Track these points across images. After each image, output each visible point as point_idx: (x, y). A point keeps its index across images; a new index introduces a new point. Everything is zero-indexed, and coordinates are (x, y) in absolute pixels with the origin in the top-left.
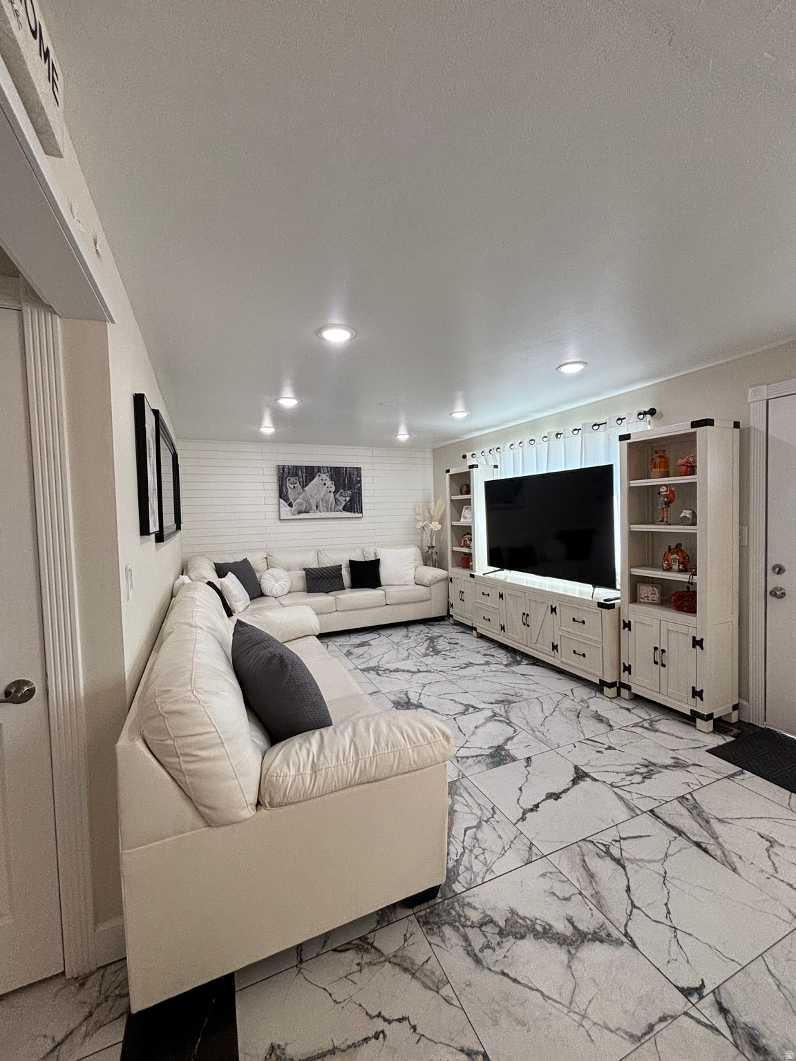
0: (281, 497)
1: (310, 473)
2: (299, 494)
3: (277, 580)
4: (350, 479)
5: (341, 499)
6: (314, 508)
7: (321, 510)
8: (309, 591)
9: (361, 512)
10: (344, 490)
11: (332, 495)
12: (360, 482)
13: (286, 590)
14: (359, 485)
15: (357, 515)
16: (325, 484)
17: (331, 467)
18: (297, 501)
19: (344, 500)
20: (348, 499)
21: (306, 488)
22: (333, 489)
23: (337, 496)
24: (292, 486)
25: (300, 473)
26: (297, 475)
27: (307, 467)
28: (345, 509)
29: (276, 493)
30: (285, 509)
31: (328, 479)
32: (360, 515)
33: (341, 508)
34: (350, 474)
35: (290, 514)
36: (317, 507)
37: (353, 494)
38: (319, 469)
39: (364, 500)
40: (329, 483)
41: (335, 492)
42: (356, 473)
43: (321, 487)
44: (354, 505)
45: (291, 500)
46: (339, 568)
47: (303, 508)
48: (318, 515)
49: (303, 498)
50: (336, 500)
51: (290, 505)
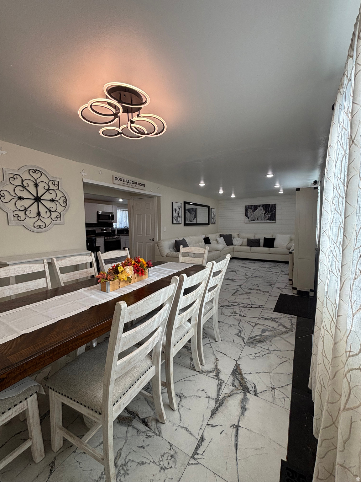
0: (245, 216)
1: (256, 207)
2: (252, 215)
3: (237, 241)
4: (271, 208)
5: (267, 216)
6: (257, 219)
7: (259, 220)
8: (247, 246)
9: (275, 221)
10: (268, 212)
11: (264, 214)
12: (275, 209)
13: (240, 244)
14: (275, 210)
15: (273, 222)
16: (261, 211)
17: (264, 205)
18: (251, 217)
19: (268, 217)
20: (270, 216)
21: (254, 213)
22: (264, 212)
23: (266, 215)
24: (249, 212)
25: (252, 208)
26: (251, 208)
27: (255, 205)
28: (268, 219)
29: (244, 215)
30: (247, 219)
31: (262, 209)
32: (275, 222)
33: (267, 219)
34: (271, 206)
35: (248, 221)
36: (258, 219)
37: (272, 214)
38: (259, 206)
39: (277, 216)
40: (263, 210)
41: (265, 213)
42: (274, 206)
43: (260, 212)
44: (272, 218)
45: (249, 217)
46: (259, 240)
47: (253, 219)
48: (258, 221)
49: (253, 216)
50: (265, 216)
51: (249, 218)
